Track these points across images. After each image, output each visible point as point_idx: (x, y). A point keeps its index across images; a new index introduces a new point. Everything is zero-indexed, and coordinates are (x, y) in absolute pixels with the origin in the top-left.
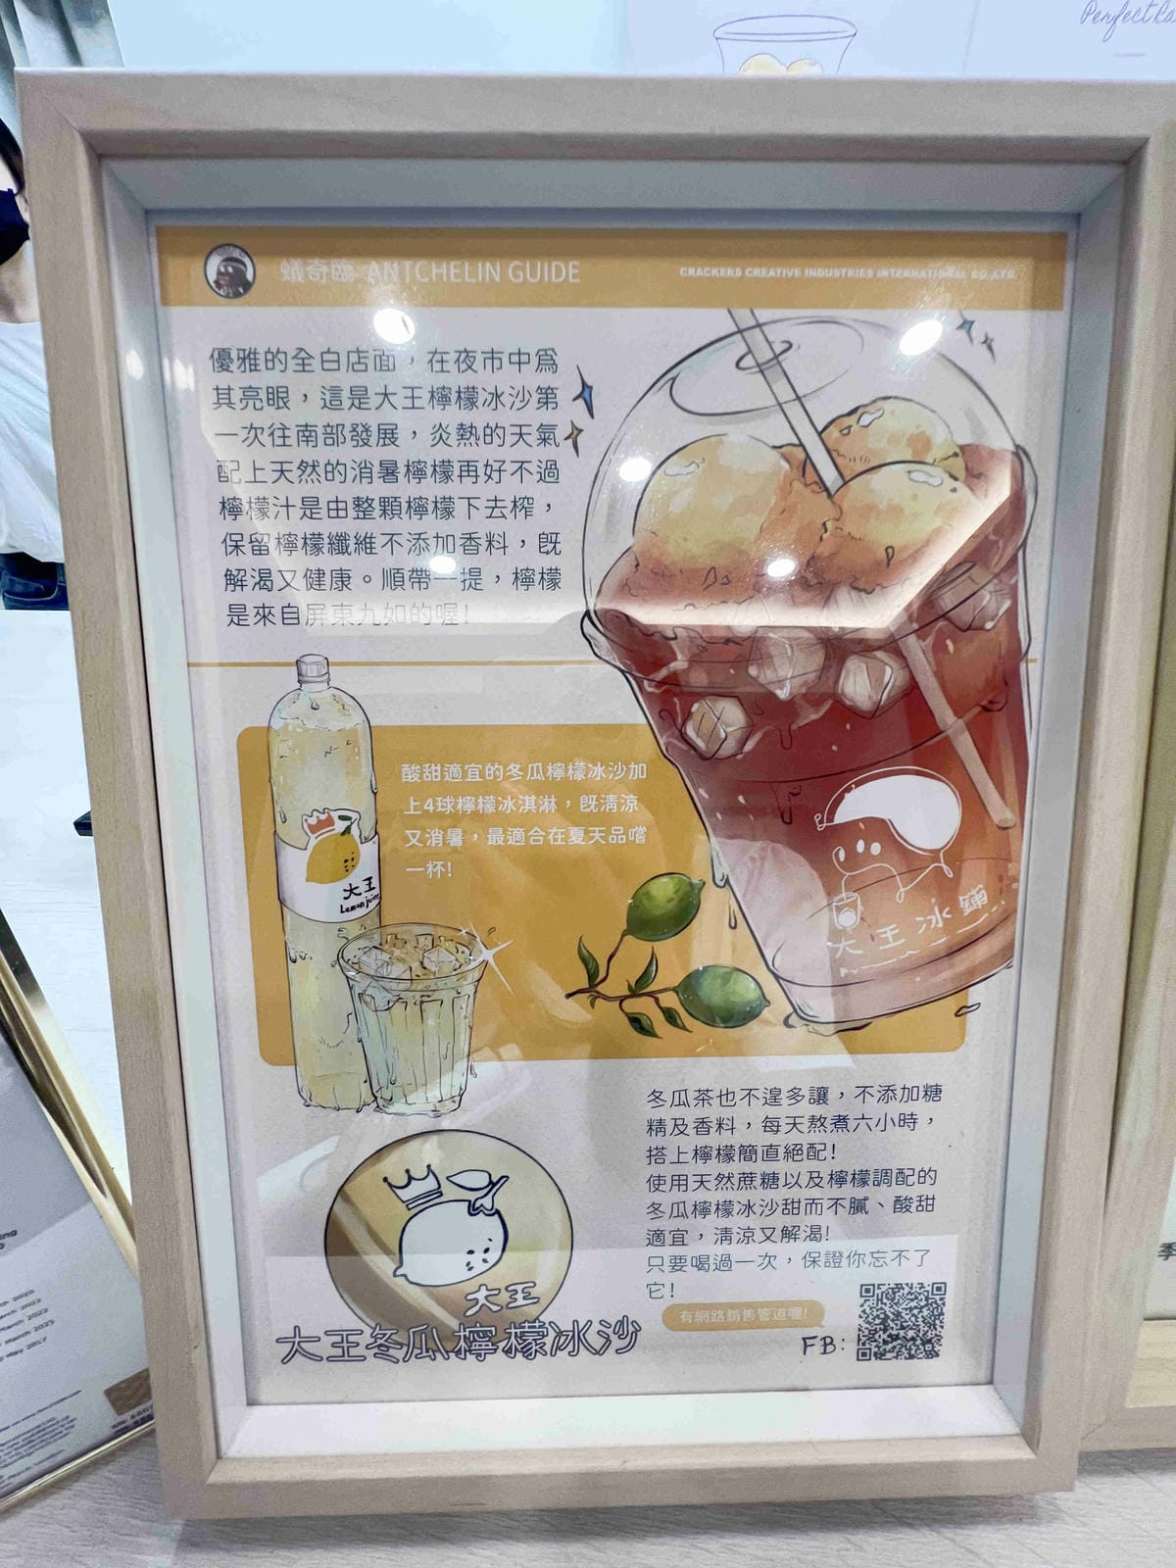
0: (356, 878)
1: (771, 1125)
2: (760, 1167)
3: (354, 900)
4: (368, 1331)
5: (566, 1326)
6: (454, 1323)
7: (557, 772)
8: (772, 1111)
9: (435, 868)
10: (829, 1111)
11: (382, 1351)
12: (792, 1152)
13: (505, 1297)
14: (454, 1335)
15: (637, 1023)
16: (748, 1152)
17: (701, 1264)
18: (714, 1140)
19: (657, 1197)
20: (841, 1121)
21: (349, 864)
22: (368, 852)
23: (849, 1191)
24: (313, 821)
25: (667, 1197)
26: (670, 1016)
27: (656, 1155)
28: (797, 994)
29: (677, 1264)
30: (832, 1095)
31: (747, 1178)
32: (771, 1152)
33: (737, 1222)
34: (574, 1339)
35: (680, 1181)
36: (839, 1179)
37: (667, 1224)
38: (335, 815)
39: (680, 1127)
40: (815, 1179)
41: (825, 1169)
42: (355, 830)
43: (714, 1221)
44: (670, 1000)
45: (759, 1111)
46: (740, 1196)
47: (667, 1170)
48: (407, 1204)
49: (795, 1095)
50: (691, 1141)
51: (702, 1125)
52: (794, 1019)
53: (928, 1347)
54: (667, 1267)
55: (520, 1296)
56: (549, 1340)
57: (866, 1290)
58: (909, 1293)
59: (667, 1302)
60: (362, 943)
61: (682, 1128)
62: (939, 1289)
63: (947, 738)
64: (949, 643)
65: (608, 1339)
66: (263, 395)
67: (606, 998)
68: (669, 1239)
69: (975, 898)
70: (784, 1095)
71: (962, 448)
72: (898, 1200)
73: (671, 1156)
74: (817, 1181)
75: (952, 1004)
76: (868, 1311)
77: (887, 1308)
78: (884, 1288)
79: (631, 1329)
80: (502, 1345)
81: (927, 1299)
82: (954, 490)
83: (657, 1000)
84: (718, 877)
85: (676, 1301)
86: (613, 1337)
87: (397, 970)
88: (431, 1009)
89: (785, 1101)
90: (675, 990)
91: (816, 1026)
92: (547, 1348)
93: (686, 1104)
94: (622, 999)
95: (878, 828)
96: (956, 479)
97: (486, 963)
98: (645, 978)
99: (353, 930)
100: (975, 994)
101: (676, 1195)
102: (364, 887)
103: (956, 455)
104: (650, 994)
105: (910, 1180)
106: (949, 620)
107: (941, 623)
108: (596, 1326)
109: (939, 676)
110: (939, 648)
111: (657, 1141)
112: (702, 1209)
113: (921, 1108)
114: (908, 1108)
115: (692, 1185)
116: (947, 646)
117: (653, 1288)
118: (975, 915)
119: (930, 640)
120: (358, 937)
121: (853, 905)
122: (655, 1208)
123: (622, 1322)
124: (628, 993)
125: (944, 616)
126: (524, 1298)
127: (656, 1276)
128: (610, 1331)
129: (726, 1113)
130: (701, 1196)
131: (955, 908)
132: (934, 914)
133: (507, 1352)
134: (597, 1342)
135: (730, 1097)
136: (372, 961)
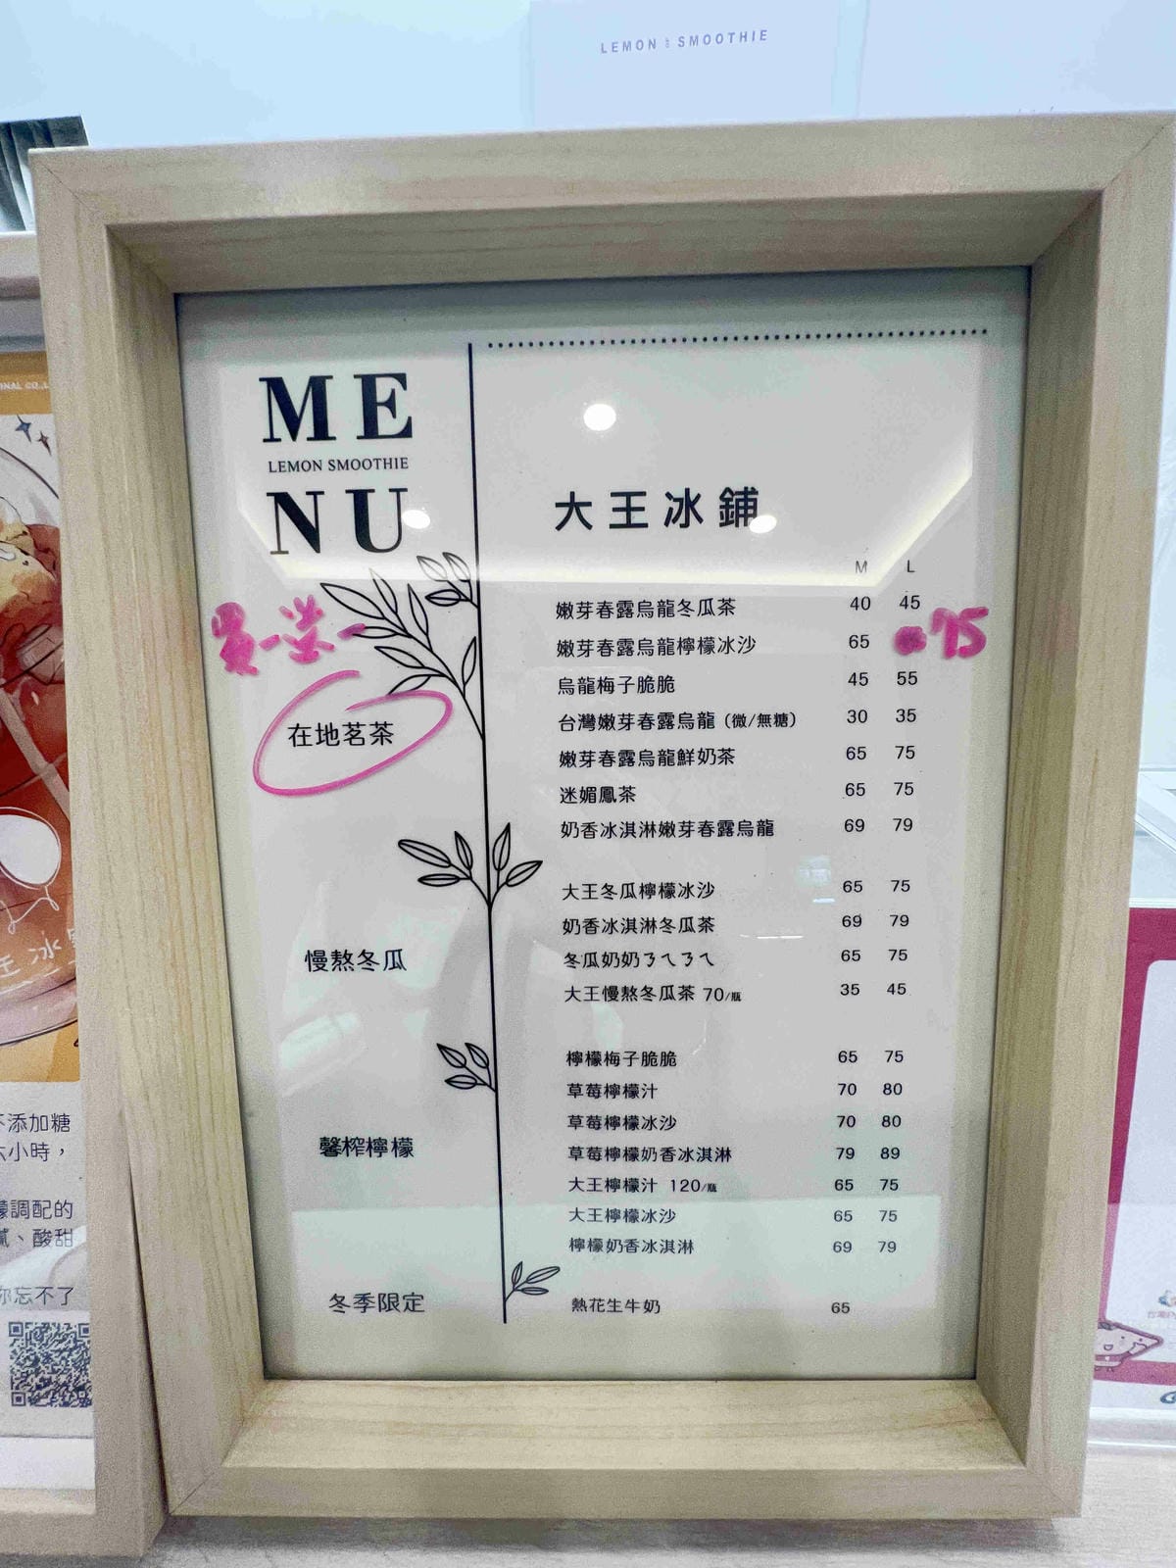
53: (82, 1394)
57: (15, 1329)
58: (56, 1334)
62: (86, 1331)
63: (40, 782)
64: (34, 695)
71: (29, 527)
72: (37, 1233)
76: (19, 1352)
77: (36, 1349)
78: (31, 1328)
81: (75, 1341)
82: (26, 563)
96: (26, 554)
103: (25, 533)
105: (48, 1213)
106: (32, 675)
107: (26, 679)
109: (28, 724)
110: (25, 700)
113: (50, 1137)
114: (38, 1138)
116: (32, 698)
119: (17, 693)
125: (28, 672)
131: (65, 940)
132: (44, 945)
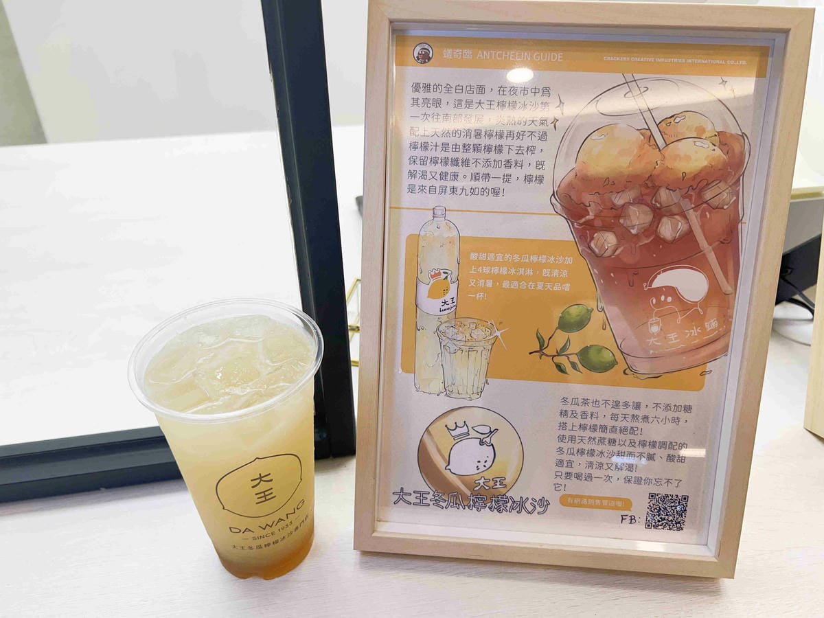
0: (448, 298)
1: (614, 417)
2: (608, 436)
3: (446, 307)
4: (432, 493)
5: (517, 499)
6: (468, 493)
7: (534, 258)
8: (615, 411)
9: (479, 296)
10: (640, 413)
11: (437, 503)
12: (623, 430)
13: (491, 483)
14: (468, 499)
15: (559, 367)
16: (603, 428)
17: (579, 477)
18: (589, 422)
19: (562, 445)
20: (646, 418)
21: (445, 291)
22: (453, 288)
23: (647, 450)
24: (433, 273)
25: (566, 446)
26: (574, 365)
27: (563, 426)
28: (630, 360)
29: (568, 475)
30: (643, 406)
31: (602, 440)
32: (614, 429)
33: (595, 459)
34: (519, 506)
35: (572, 439)
36: (643, 444)
37: (565, 457)
38: (442, 271)
39: (574, 415)
40: (632, 443)
41: (637, 439)
42: (449, 278)
43: (586, 458)
44: (575, 359)
45: (609, 410)
46: (598, 448)
47: (567, 433)
48: (454, 437)
49: (626, 405)
50: (579, 421)
51: (584, 414)
52: (627, 371)
53: (678, 525)
54: (563, 477)
55: (498, 483)
56: (509, 505)
57: (652, 496)
58: (671, 499)
59: (563, 493)
60: (446, 325)
61: (575, 415)
62: (685, 499)
63: (704, 254)
64: (707, 213)
65: (535, 507)
66: (431, 102)
67: (546, 355)
68: (565, 465)
69: (712, 324)
70: (621, 404)
71: (718, 132)
72: (669, 455)
73: (569, 426)
74: (633, 444)
75: (699, 370)
76: (652, 505)
77: (660, 505)
78: (660, 496)
79: (545, 504)
80: (488, 505)
81: (679, 502)
82: (714, 150)
83: (568, 358)
84: (599, 307)
85: (566, 493)
86: (537, 506)
87: (460, 337)
88: (473, 354)
89: (621, 407)
90: (576, 354)
91: (638, 375)
92: (508, 508)
93: (578, 405)
94: (554, 356)
95: (671, 291)
96: (715, 145)
97: (497, 337)
98: (564, 348)
99: (444, 319)
100: (709, 366)
101: (570, 445)
102: (450, 301)
103: (716, 135)
104: (566, 355)
105: (675, 447)
106: (708, 204)
107: (705, 205)
108: (530, 501)
109: (702, 227)
110: (703, 216)
111: (563, 420)
112: (581, 452)
113: (683, 415)
114: (676, 415)
115: (578, 441)
116: (706, 215)
117: (557, 486)
118: (713, 330)
119: (699, 212)
120: (445, 322)
121: (658, 323)
122: (560, 449)
123: (541, 500)
124: (556, 354)
125: (706, 202)
126: (500, 485)
127: (559, 480)
128: (536, 504)
129: (595, 410)
130: (581, 446)
131: (703, 327)
132: (693, 329)
133: (490, 508)
134: (530, 508)
135: (597, 403)
136: (450, 332)
